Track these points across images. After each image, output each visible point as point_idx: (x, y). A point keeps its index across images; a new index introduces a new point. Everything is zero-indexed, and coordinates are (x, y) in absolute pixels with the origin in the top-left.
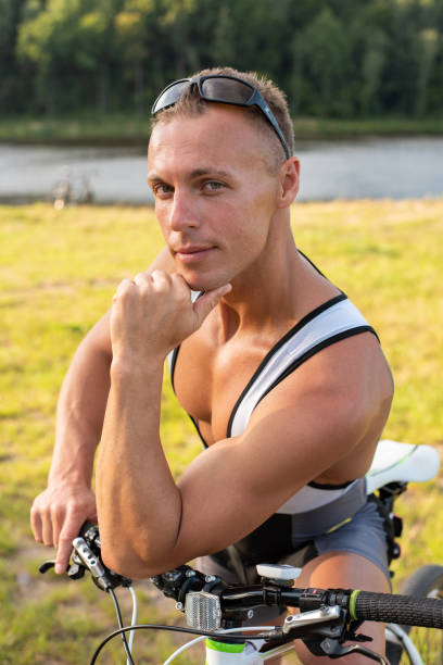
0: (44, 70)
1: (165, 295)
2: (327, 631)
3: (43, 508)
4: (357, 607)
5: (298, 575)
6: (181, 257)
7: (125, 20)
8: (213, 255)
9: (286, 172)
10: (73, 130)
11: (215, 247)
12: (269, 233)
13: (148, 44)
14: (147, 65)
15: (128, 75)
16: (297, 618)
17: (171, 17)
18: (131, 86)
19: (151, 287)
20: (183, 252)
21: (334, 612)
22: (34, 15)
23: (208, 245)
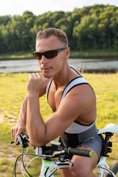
0: (79, 39)
1: (40, 80)
2: (62, 156)
3: (13, 128)
4: (69, 151)
5: (60, 144)
6: (43, 70)
7: (100, 25)
8: (51, 70)
9: (67, 51)
10: (87, 54)
11: (52, 68)
12: (63, 65)
13: (106, 32)
14: (106, 37)
15: (101, 40)
16: (56, 153)
17: (112, 25)
18: (102, 43)
19: (37, 78)
20: (44, 69)
21: (63, 151)
22: (77, 25)
23: (50, 67)
